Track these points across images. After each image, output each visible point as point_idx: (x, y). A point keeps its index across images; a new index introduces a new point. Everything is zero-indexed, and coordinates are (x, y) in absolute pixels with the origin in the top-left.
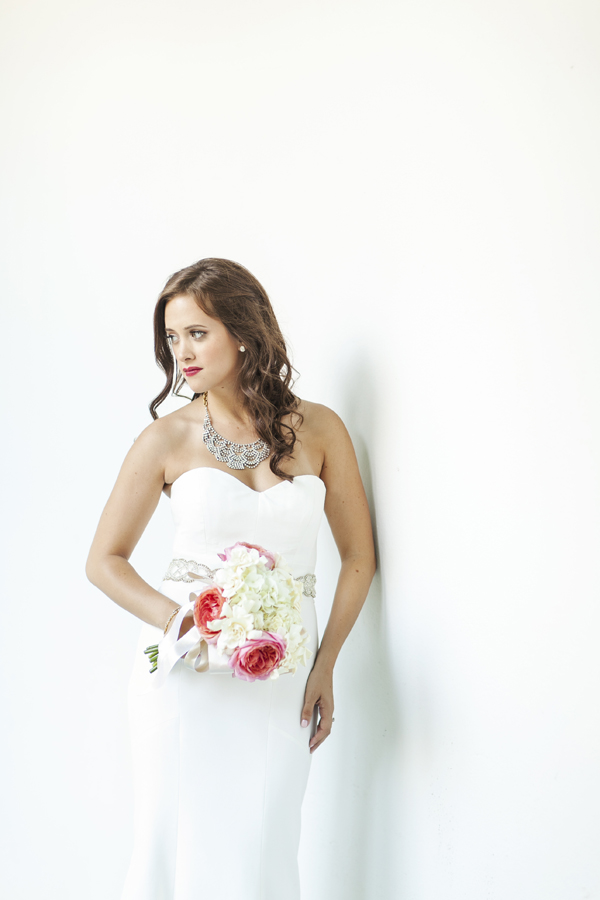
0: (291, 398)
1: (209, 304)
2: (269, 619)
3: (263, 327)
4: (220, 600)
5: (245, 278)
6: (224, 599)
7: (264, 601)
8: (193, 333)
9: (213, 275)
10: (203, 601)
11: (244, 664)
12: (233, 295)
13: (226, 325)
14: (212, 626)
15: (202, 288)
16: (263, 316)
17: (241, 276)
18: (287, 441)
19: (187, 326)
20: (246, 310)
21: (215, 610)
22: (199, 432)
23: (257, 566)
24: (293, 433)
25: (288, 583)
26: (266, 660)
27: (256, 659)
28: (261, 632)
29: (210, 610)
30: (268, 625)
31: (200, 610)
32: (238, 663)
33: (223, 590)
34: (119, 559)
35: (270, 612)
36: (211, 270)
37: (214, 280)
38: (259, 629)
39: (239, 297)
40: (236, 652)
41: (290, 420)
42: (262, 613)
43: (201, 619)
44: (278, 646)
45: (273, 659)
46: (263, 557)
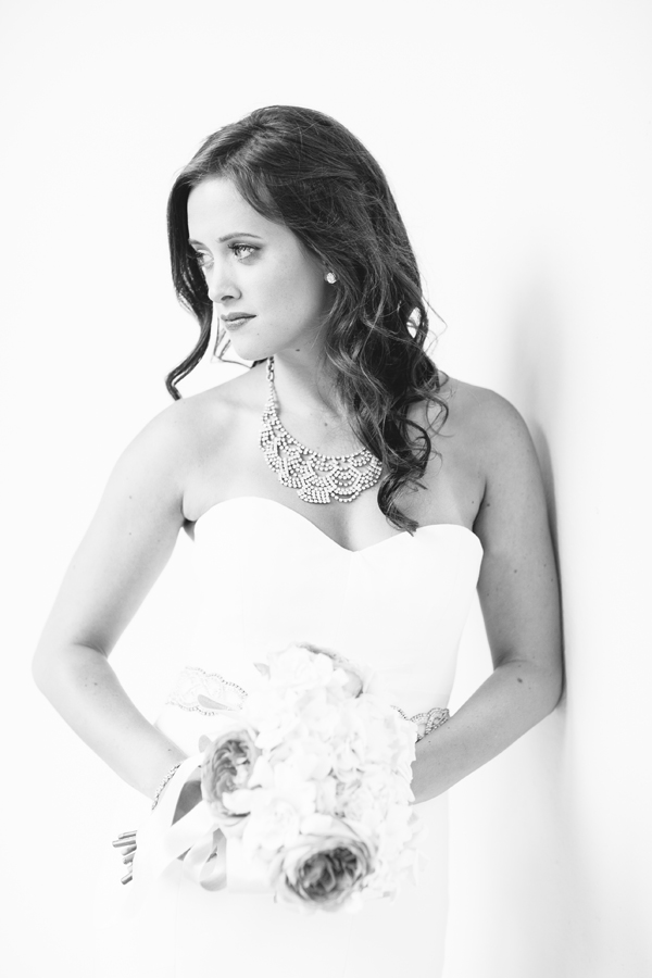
0: (428, 369)
1: (264, 194)
2: (346, 795)
3: (371, 238)
4: (251, 754)
5: (337, 143)
6: (260, 752)
7: (339, 756)
8: (236, 248)
9: (274, 139)
10: (220, 752)
11: (293, 880)
12: (311, 176)
13: (296, 232)
14: (232, 802)
15: (252, 164)
16: (373, 215)
17: (330, 139)
18: (415, 453)
19: (223, 235)
20: (338, 204)
21: (241, 770)
22: (253, 427)
23: (328, 689)
24: (426, 437)
25: (388, 723)
26: (339, 873)
27: (317, 872)
28: (329, 819)
29: (233, 771)
30: (346, 804)
31: (214, 770)
32: (283, 879)
33: (258, 733)
34: (90, 653)
35: (348, 779)
36: (271, 129)
37: (276, 147)
38: (325, 813)
39: (324, 179)
40: (280, 857)
41: (423, 416)
42: (333, 782)
43: (214, 787)
44: (362, 847)
45: (351, 873)
46: (340, 671)
